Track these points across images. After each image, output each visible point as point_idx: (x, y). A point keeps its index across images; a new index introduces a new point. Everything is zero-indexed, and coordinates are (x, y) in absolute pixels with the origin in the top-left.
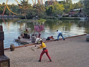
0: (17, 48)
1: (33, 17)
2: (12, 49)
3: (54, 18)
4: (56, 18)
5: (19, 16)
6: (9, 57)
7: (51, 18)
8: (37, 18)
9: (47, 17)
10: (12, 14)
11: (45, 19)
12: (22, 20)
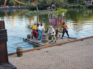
0: (26, 53)
1: (47, 6)
2: (19, 53)
3: (79, 7)
4: (82, 7)
5: (28, 5)
6: (15, 65)
7: (74, 7)
8: (54, 8)
9: (69, 5)
10: (17, 4)
11: (66, 8)
12: (31, 12)
